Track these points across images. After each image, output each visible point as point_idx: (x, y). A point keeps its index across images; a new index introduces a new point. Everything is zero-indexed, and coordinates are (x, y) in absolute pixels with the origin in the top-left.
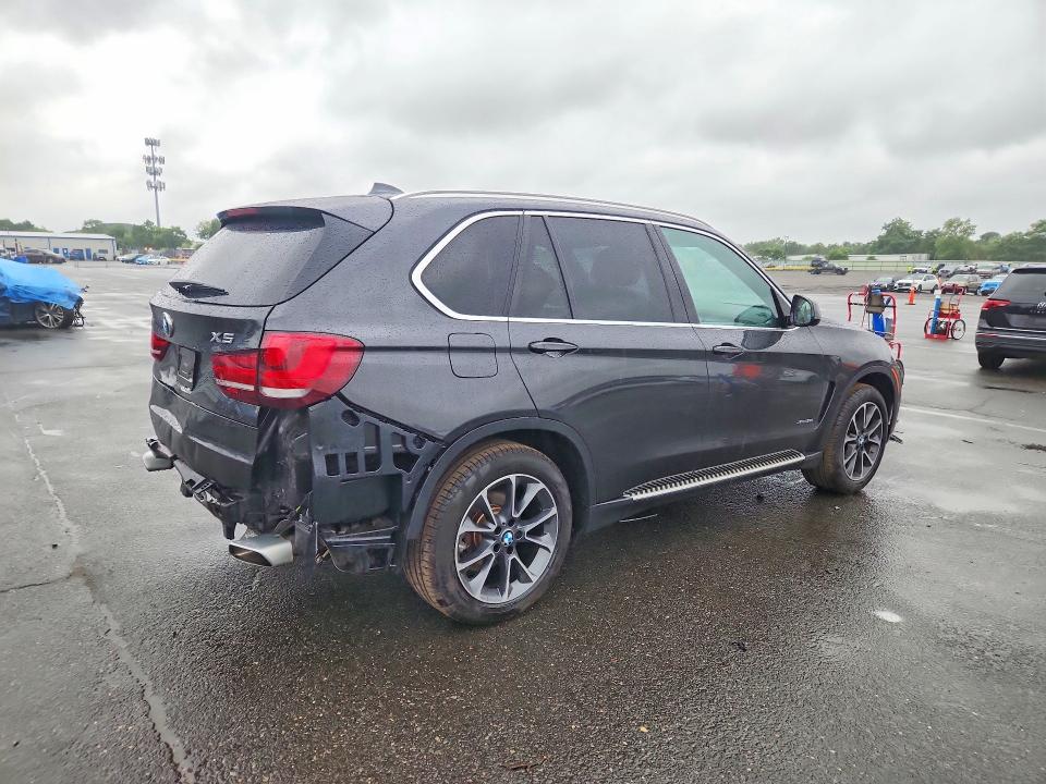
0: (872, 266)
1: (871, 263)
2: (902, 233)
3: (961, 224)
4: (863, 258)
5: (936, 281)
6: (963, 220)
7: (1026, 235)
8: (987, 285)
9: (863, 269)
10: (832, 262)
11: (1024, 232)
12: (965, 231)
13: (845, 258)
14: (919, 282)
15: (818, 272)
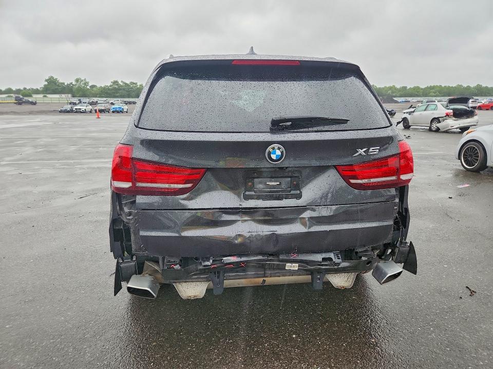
0: (46, 100)
1: (45, 99)
2: (55, 84)
3: (82, 81)
4: (41, 96)
5: (90, 107)
6: (83, 79)
7: (110, 86)
8: (113, 108)
9: (42, 102)
10: (26, 98)
11: (109, 85)
12: (85, 84)
13: (30, 96)
14: (84, 108)
15: (20, 104)
